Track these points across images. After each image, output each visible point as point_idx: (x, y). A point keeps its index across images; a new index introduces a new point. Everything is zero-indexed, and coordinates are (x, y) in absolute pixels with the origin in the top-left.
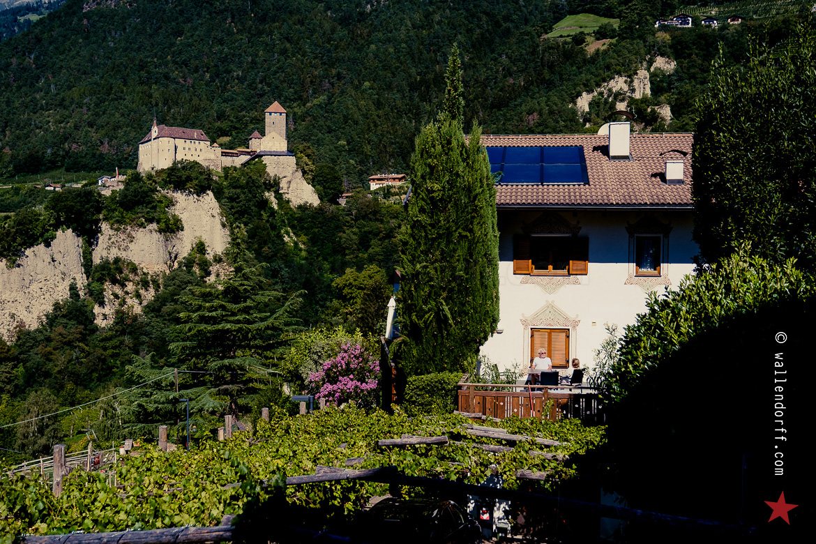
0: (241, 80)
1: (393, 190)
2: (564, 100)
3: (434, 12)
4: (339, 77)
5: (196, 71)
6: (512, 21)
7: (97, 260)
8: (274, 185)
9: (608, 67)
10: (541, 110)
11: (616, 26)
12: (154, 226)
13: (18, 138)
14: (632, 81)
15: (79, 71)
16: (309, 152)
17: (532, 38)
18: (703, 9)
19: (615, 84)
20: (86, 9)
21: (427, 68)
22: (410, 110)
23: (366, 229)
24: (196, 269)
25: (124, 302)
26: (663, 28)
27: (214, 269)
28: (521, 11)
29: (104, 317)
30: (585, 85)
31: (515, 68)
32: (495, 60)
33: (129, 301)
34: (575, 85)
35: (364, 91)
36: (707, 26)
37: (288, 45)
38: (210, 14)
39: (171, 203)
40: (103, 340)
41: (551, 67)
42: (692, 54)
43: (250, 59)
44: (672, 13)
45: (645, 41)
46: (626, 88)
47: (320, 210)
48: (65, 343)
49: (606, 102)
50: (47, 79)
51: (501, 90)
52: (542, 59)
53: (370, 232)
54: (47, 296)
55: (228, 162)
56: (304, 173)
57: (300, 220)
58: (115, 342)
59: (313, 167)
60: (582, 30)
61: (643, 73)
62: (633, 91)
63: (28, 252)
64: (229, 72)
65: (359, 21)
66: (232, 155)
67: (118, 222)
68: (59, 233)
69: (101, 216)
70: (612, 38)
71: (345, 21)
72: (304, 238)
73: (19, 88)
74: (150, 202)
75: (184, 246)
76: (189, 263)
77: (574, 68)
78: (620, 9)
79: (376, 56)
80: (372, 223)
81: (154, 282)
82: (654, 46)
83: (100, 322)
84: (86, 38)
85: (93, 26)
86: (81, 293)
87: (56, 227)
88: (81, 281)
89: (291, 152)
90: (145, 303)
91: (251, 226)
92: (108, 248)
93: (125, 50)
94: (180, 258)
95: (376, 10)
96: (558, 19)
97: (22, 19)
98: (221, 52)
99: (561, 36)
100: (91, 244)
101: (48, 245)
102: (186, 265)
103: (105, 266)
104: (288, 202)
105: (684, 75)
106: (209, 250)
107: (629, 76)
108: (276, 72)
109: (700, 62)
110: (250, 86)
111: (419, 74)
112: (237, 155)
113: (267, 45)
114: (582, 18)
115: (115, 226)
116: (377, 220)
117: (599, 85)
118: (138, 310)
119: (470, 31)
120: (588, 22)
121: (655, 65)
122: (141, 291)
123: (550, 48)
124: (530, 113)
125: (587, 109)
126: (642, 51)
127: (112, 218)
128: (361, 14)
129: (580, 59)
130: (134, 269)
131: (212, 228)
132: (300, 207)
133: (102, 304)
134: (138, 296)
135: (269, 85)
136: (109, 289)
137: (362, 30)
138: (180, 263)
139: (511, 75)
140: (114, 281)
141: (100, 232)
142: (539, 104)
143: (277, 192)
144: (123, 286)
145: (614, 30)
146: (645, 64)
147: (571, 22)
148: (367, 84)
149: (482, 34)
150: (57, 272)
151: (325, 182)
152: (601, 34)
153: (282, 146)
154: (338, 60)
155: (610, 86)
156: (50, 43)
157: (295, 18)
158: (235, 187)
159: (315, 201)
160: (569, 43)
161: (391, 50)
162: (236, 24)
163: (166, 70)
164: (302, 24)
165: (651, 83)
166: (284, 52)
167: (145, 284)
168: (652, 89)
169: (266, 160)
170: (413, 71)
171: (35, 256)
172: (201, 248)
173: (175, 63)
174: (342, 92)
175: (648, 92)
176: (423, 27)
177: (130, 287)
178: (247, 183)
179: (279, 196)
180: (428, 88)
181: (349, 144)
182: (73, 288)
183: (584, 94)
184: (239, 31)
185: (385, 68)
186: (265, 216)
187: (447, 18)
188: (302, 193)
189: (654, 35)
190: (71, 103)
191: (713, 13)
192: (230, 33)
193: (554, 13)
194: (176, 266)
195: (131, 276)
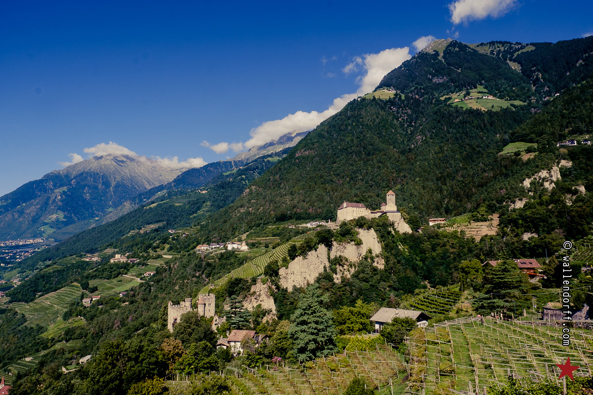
0: (362, 180)
1: (441, 225)
2: (517, 182)
3: (444, 146)
4: (405, 177)
5: (343, 177)
6: (481, 147)
7: (332, 257)
8: (392, 225)
9: (537, 167)
10: (506, 188)
11: (536, 147)
12: (353, 243)
13: (276, 207)
14: (550, 172)
15: (296, 180)
16: (405, 210)
17: (494, 155)
18: (581, 136)
19: (541, 174)
20: (297, 155)
21: (443, 170)
22: (437, 189)
23: (434, 243)
24: (369, 260)
25: (343, 274)
26: (562, 146)
27: (376, 260)
28: (485, 142)
29: (337, 279)
30: (526, 175)
31: (487, 169)
32: (477, 165)
33: (345, 273)
34: (522, 176)
35: (416, 182)
36: (585, 144)
37: (380, 164)
38: (346, 154)
39: (358, 233)
40: (339, 288)
41: (506, 167)
42: (580, 158)
43: (365, 171)
44: (565, 139)
45: (554, 153)
46: (548, 176)
47: (412, 235)
48: (326, 289)
49: (538, 182)
50: (284, 184)
51: (482, 178)
52: (500, 164)
53: (436, 244)
54: (316, 270)
55: (373, 216)
56: (404, 219)
57: (404, 239)
58: (343, 289)
59: (408, 217)
60: (519, 149)
61: (555, 168)
62: (552, 176)
63: (309, 253)
64: (357, 177)
65: (409, 152)
66: (374, 213)
67: (340, 241)
68: (320, 246)
69: (333, 239)
70: (535, 152)
71: (403, 152)
72: (407, 247)
73: (274, 188)
74: (352, 234)
75: (364, 251)
76: (366, 258)
77: (518, 167)
78: (537, 139)
79: (420, 167)
80: (436, 240)
81: (354, 265)
82: (559, 155)
83: (336, 281)
84: (298, 167)
85: (300, 162)
86: (328, 269)
87: (318, 244)
88: (328, 265)
89: (398, 211)
90: (351, 274)
91: (386, 242)
92: (336, 252)
93: (314, 171)
94: (362, 255)
95: (416, 147)
96: (505, 145)
97: (266, 160)
98: (353, 169)
99: (508, 153)
100: (329, 250)
101: (316, 251)
102: (365, 258)
103: (336, 259)
104: (398, 231)
105: (576, 168)
106: (373, 252)
107: (549, 170)
108: (377, 176)
109: (585, 161)
110: (366, 182)
111: (440, 173)
112: (376, 213)
113: (372, 165)
114: (517, 144)
115: (339, 243)
116: (438, 239)
117: (533, 175)
118: (349, 276)
119: (461, 153)
120: (521, 146)
121: (561, 164)
122: (350, 269)
123: (504, 159)
124: (501, 189)
125: (529, 186)
126: (554, 158)
127: (337, 240)
128: (410, 149)
129: (520, 163)
130: (347, 260)
131: (374, 243)
132: (403, 234)
133: (336, 274)
134: (349, 271)
135: (374, 182)
136: (339, 268)
137: (411, 156)
138: (362, 257)
139: (485, 172)
140: (340, 265)
141: (333, 245)
142: (505, 185)
143: (393, 228)
144: (343, 266)
145: (535, 149)
146: (556, 164)
147: (513, 146)
148: (417, 179)
149: (467, 154)
150: (319, 261)
151: (414, 223)
152: (529, 151)
153: (395, 209)
154: (403, 169)
155: (539, 175)
156: (284, 170)
157: (382, 153)
158: (378, 226)
159: (410, 232)
160: (513, 156)
161: (427, 164)
162: (357, 157)
163: (331, 178)
164: (386, 155)
165: (560, 172)
166: (379, 167)
167: (351, 266)
168: (561, 175)
169: (388, 214)
170: (437, 172)
171: (312, 254)
172: (370, 251)
173: (335, 175)
174: (407, 183)
175: (559, 176)
176: (439, 153)
177: (346, 267)
178: (383, 224)
179: (394, 229)
180: (445, 179)
181: (413, 205)
182: (325, 267)
183: (527, 179)
184: (359, 160)
185: (425, 171)
186: (390, 238)
187: (450, 148)
188: (404, 228)
189: (558, 150)
190: (295, 193)
191: (587, 137)
192: (355, 161)
193: (503, 143)
194: (361, 259)
195: (346, 263)
